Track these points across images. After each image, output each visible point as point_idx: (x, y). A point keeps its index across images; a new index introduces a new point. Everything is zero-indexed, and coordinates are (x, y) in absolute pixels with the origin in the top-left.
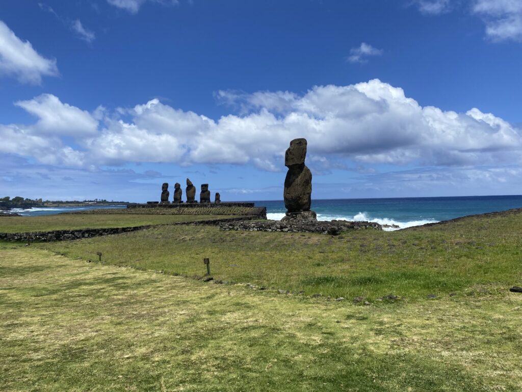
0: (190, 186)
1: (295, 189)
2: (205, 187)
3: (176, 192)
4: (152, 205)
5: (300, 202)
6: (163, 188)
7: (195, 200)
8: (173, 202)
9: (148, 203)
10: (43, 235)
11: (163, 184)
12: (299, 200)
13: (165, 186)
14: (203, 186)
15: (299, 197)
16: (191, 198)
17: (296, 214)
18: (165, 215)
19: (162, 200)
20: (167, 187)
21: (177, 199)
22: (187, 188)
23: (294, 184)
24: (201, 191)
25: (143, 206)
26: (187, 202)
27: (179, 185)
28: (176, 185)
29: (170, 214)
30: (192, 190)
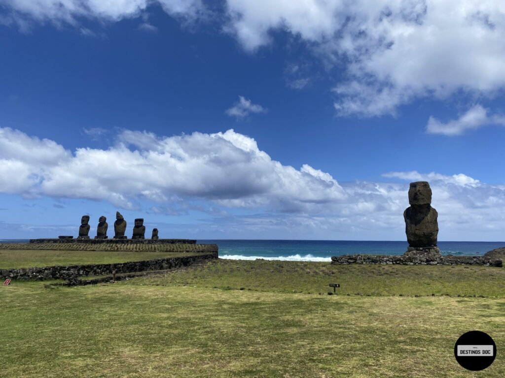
0: (120, 221)
1: (426, 226)
2: (139, 223)
3: (100, 225)
4: (66, 240)
5: (432, 238)
6: (83, 221)
7: (125, 235)
8: (97, 237)
9: (60, 237)
10: (40, 271)
11: (83, 217)
12: (431, 236)
13: (85, 220)
14: (136, 220)
15: (431, 233)
16: (119, 233)
17: (429, 249)
18: (95, 252)
19: (81, 234)
20: (88, 220)
21: (102, 233)
22: (116, 222)
23: (424, 221)
24: (134, 226)
25: (55, 241)
26: (114, 237)
27: (105, 219)
28: (101, 218)
29: (101, 251)
30: (122, 225)
